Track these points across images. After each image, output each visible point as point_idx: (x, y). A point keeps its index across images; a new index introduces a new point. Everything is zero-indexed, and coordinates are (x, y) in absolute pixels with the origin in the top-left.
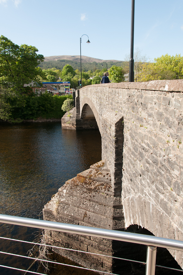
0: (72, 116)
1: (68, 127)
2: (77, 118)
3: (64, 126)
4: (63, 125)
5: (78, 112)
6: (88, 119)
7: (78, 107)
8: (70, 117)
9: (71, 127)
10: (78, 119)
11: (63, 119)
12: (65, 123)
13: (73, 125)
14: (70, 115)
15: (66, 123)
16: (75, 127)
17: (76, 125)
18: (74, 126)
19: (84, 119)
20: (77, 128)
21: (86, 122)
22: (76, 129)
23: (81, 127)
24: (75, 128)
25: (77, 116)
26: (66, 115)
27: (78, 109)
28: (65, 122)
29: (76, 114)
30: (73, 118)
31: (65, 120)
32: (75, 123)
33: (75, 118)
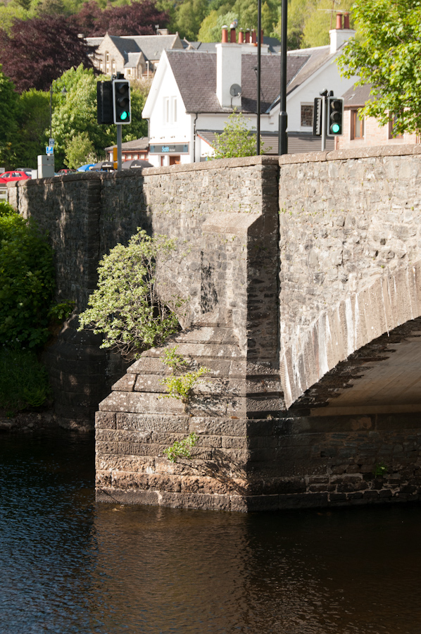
0: (202, 386)
1: (164, 485)
2: (260, 406)
3: (116, 474)
4: (104, 467)
5: (262, 352)
6: (347, 411)
7: (263, 308)
8: (191, 396)
9: (197, 486)
10: (262, 414)
11: (116, 418)
12: (132, 447)
13: (213, 469)
14: (186, 380)
15: (138, 452)
16: (242, 483)
17: (251, 467)
18: (225, 480)
19: (315, 413)
20: (253, 495)
21: (330, 438)
22: (249, 503)
23: (286, 487)
24: (235, 496)
25: (258, 388)
26: (146, 381)
27: (265, 325)
28: (131, 440)
29: (244, 368)
30: (222, 407)
31: (133, 426)
32: (243, 454)
33: (242, 407)
